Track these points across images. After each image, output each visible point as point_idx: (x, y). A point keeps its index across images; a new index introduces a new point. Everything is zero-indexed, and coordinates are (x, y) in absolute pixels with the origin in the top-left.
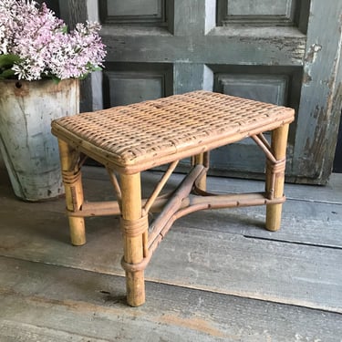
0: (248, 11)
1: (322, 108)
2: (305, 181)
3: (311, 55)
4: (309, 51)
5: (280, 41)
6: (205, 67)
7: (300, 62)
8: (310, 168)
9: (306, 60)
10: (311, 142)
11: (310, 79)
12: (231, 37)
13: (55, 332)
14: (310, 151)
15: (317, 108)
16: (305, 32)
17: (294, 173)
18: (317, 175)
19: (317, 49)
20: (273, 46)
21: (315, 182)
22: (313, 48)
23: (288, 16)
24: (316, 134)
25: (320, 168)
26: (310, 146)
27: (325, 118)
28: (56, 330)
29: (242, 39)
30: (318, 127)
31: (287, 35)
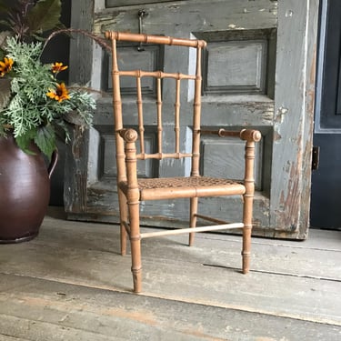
0: (224, 83)
1: (293, 163)
2: (283, 236)
3: (280, 116)
4: (277, 113)
5: (252, 105)
6: (188, 128)
7: (269, 123)
8: (287, 221)
9: (275, 121)
10: (286, 195)
11: (280, 137)
12: (210, 103)
13: (5, 316)
14: (285, 204)
15: (288, 163)
16: (273, 98)
17: (271, 226)
18: (294, 228)
19: (284, 111)
20: (246, 110)
21: (293, 236)
22: (280, 111)
23: (258, 87)
24: (289, 188)
25: (296, 221)
26: (285, 199)
27: (297, 173)
28: (7, 315)
29: (219, 105)
30: (290, 181)
31: (257, 100)
